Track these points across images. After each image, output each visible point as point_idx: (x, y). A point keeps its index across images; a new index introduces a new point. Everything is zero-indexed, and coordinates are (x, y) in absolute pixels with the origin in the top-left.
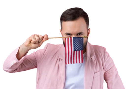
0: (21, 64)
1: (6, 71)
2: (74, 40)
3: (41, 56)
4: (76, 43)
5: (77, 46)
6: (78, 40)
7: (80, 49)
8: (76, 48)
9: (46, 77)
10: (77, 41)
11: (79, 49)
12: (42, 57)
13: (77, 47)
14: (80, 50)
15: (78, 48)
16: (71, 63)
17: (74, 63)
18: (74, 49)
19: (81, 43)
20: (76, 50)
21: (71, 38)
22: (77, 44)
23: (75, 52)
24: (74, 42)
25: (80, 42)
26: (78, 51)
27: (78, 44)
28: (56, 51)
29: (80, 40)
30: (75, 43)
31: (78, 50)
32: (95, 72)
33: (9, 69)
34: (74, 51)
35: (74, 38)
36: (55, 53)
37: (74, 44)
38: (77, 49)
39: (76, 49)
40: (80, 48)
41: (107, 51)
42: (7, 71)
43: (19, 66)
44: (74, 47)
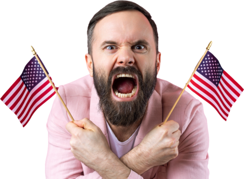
18: (214, 83)
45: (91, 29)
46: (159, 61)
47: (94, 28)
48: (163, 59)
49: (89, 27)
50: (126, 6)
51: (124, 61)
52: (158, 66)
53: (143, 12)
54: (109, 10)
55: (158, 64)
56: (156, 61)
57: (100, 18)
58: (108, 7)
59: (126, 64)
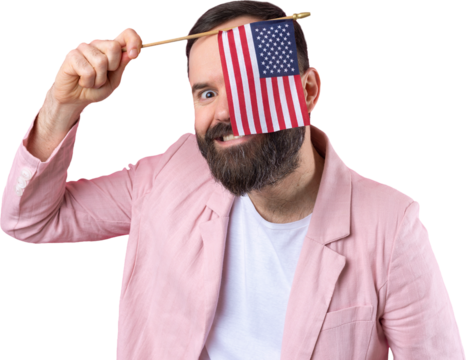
2: (255, 35)
4: (264, 46)
7: (289, 69)
8: (267, 63)
10: (270, 36)
11: (282, 70)
14: (290, 73)
15: (278, 66)
18: (261, 68)
19: (286, 43)
20: (268, 75)
21: (242, 29)
22: (269, 50)
23: (269, 81)
24: (256, 43)
25: (282, 39)
26: (280, 80)
27: (276, 49)
29: (280, 31)
30: (260, 46)
31: (279, 75)
34: (263, 78)
35: (254, 26)
37: (258, 51)
38: (275, 70)
39: (268, 71)
44: (260, 59)
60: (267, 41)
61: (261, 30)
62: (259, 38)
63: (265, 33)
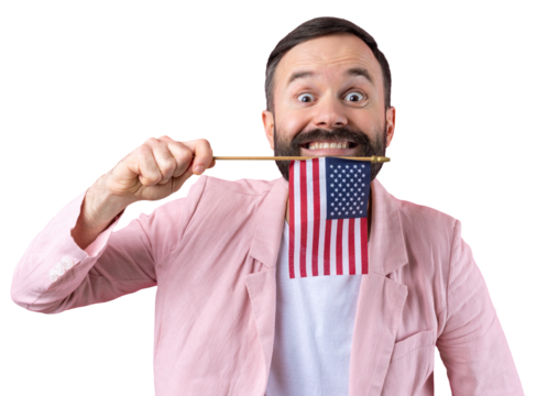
0: (90, 273)
1: (28, 305)
2: (329, 172)
3: (175, 242)
4: (336, 185)
5: (340, 199)
6: (348, 171)
7: (357, 212)
8: (336, 204)
9: (187, 337)
10: (344, 176)
11: (350, 212)
12: (179, 245)
13: (344, 204)
14: (358, 215)
15: (347, 208)
16: (315, 273)
17: (327, 272)
18: (330, 209)
19: (359, 185)
20: (336, 217)
21: (316, 161)
22: (340, 191)
23: (335, 223)
24: (329, 181)
25: (356, 180)
26: (346, 222)
27: (348, 190)
28: (239, 219)
29: (355, 171)
30: (332, 185)
31: (346, 217)
32: (401, 335)
33: (40, 297)
34: (329, 219)
35: (329, 160)
36: (233, 232)
37: (329, 190)
38: (343, 212)
39: (336, 213)
40: (354, 208)
41: (466, 235)
42: (33, 305)
43: (85, 279)
44: (330, 200)
45: (271, 66)
46: (391, 123)
47: (276, 65)
48: (401, 118)
49: (269, 64)
50: (333, 26)
51: (326, 121)
52: (390, 131)
53: (362, 37)
54: (303, 34)
55: (390, 129)
56: (386, 123)
57: (289, 48)
58: (302, 29)
59: (330, 127)
60: (340, 180)
61: (335, 167)
62: (332, 176)
63: (340, 171)
